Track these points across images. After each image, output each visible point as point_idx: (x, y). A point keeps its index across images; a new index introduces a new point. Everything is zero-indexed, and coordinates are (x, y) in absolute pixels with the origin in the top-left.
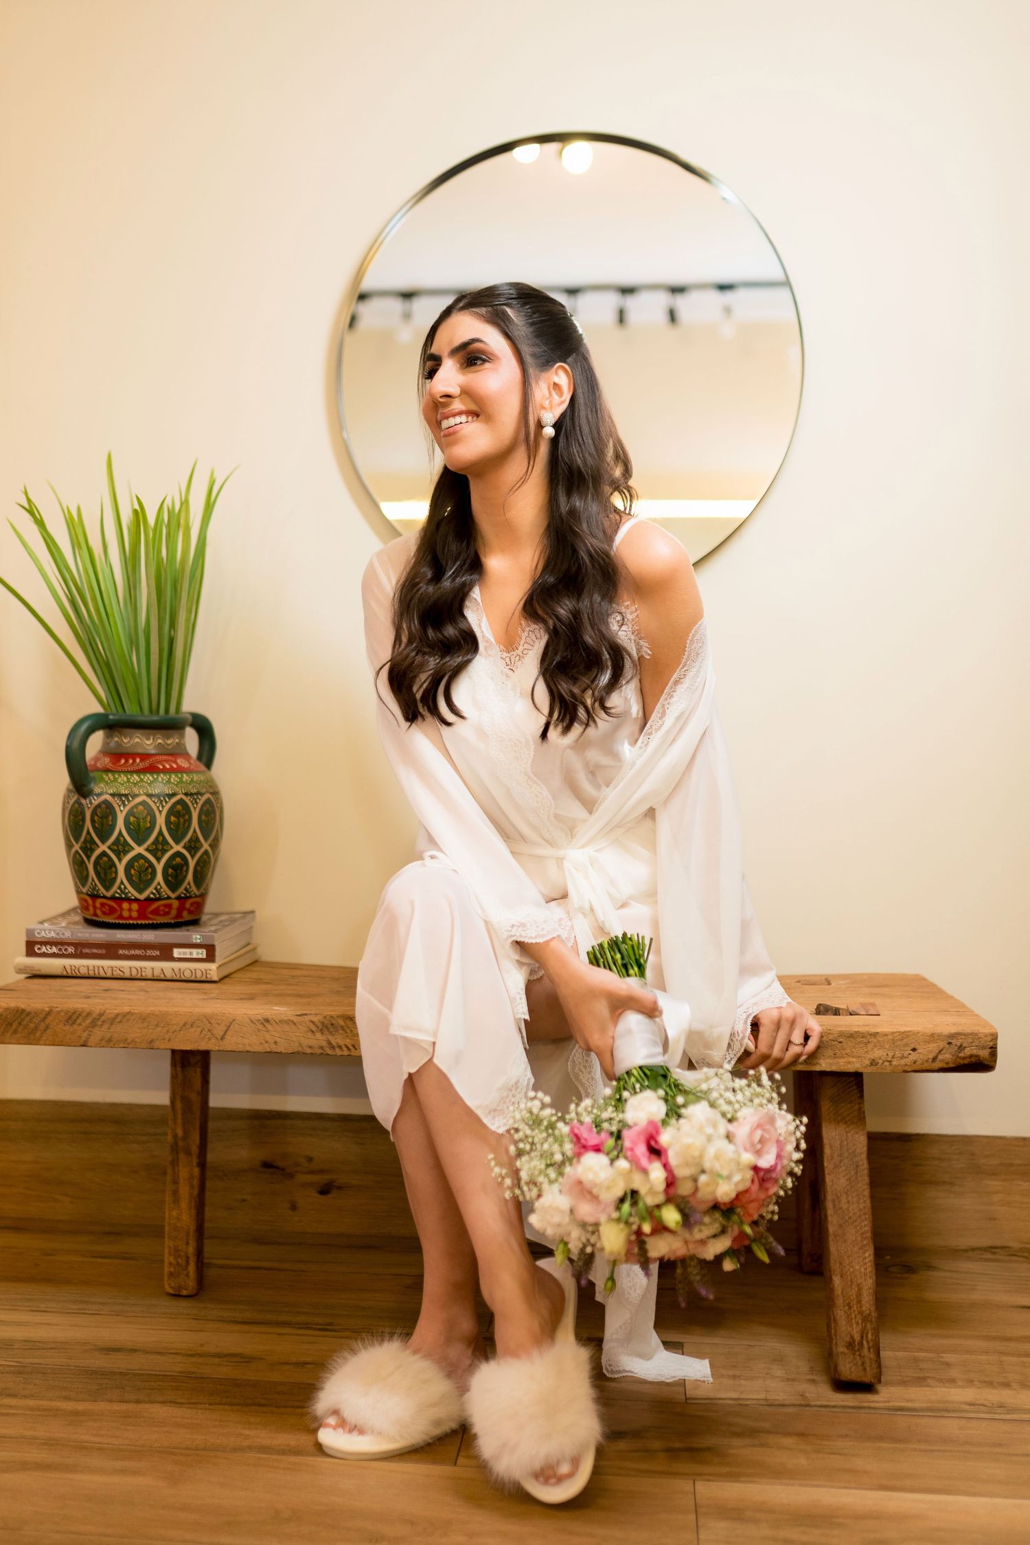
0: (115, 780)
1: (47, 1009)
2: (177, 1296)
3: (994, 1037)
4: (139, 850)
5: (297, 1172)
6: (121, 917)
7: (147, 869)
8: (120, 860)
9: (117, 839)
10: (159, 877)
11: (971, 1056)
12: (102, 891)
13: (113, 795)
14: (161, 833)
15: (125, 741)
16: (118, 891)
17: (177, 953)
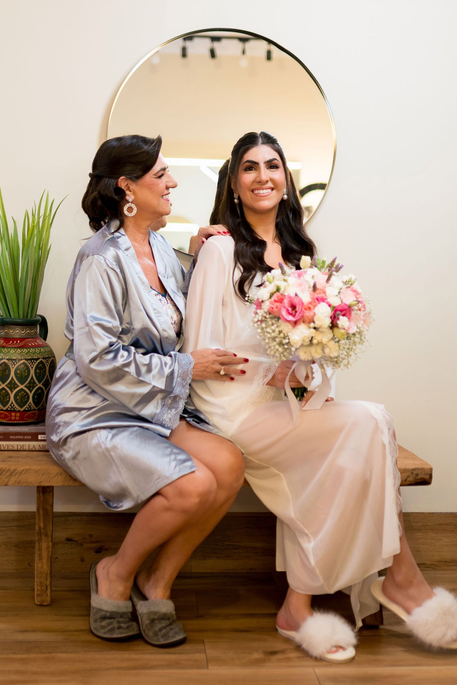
0: (9, 352)
2: (41, 605)
3: (431, 470)
4: (21, 387)
5: (84, 542)
6: (10, 420)
7: (25, 396)
8: (12, 392)
9: (11, 381)
10: (31, 400)
11: (421, 478)
12: (1, 407)
13: (8, 359)
14: (32, 378)
15: (11, 332)
16: (10, 407)
17: (40, 437)
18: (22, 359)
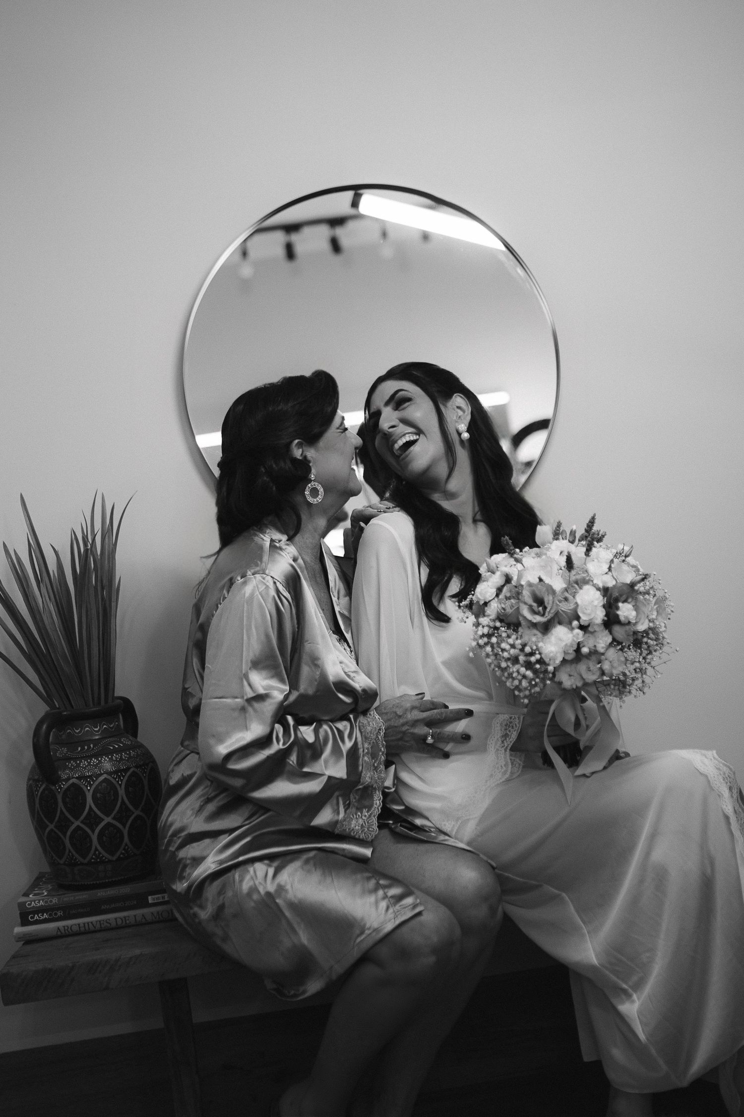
0: (78, 765)
1: (70, 965)
4: (107, 820)
6: (98, 878)
7: (116, 834)
8: (93, 831)
9: (89, 813)
10: (126, 839)
12: (80, 859)
13: (79, 778)
14: (123, 802)
15: (77, 731)
16: (94, 857)
17: (151, 899)
18: (101, 774)
